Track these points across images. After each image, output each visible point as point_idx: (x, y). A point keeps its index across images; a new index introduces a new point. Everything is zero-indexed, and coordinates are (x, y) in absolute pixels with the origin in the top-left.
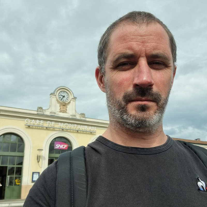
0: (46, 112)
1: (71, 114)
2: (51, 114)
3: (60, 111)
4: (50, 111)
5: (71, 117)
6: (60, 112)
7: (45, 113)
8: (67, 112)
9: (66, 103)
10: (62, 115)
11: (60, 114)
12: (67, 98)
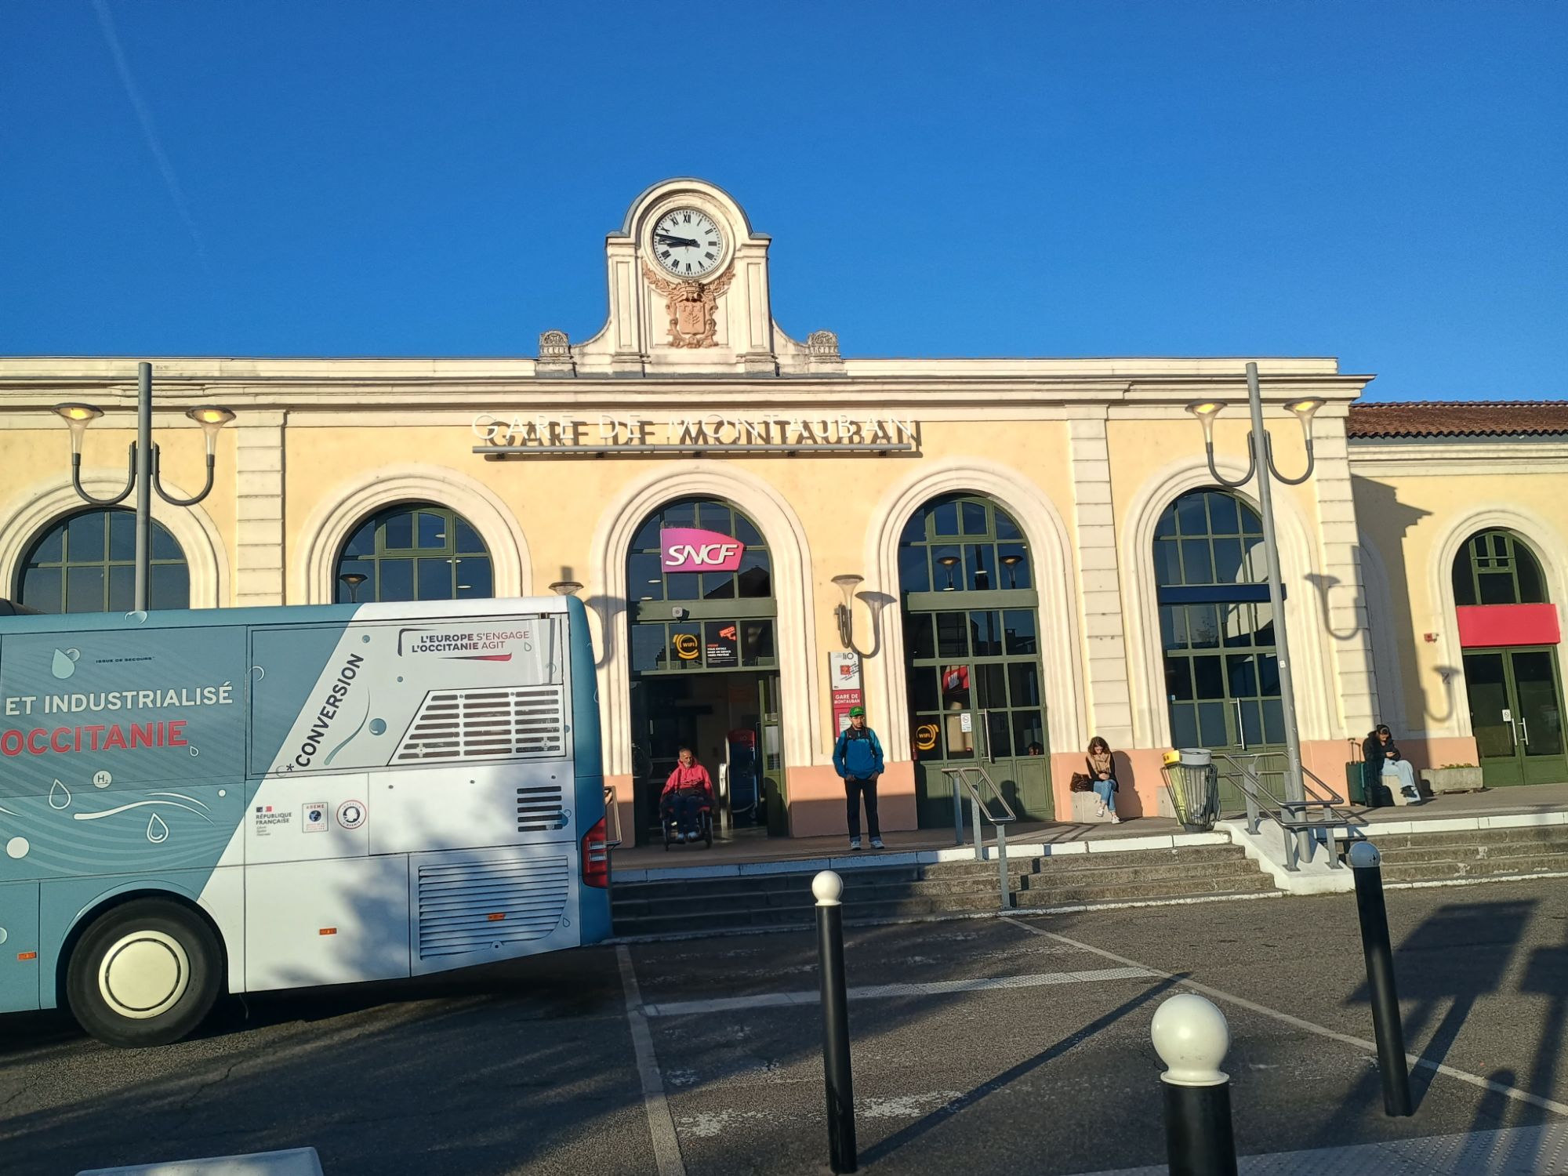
0: (588, 360)
1: (744, 352)
2: (619, 368)
3: (671, 339)
4: (613, 352)
5: (741, 369)
6: (672, 345)
7: (583, 365)
8: (716, 338)
9: (705, 282)
10: (685, 360)
11: (671, 359)
12: (713, 250)
